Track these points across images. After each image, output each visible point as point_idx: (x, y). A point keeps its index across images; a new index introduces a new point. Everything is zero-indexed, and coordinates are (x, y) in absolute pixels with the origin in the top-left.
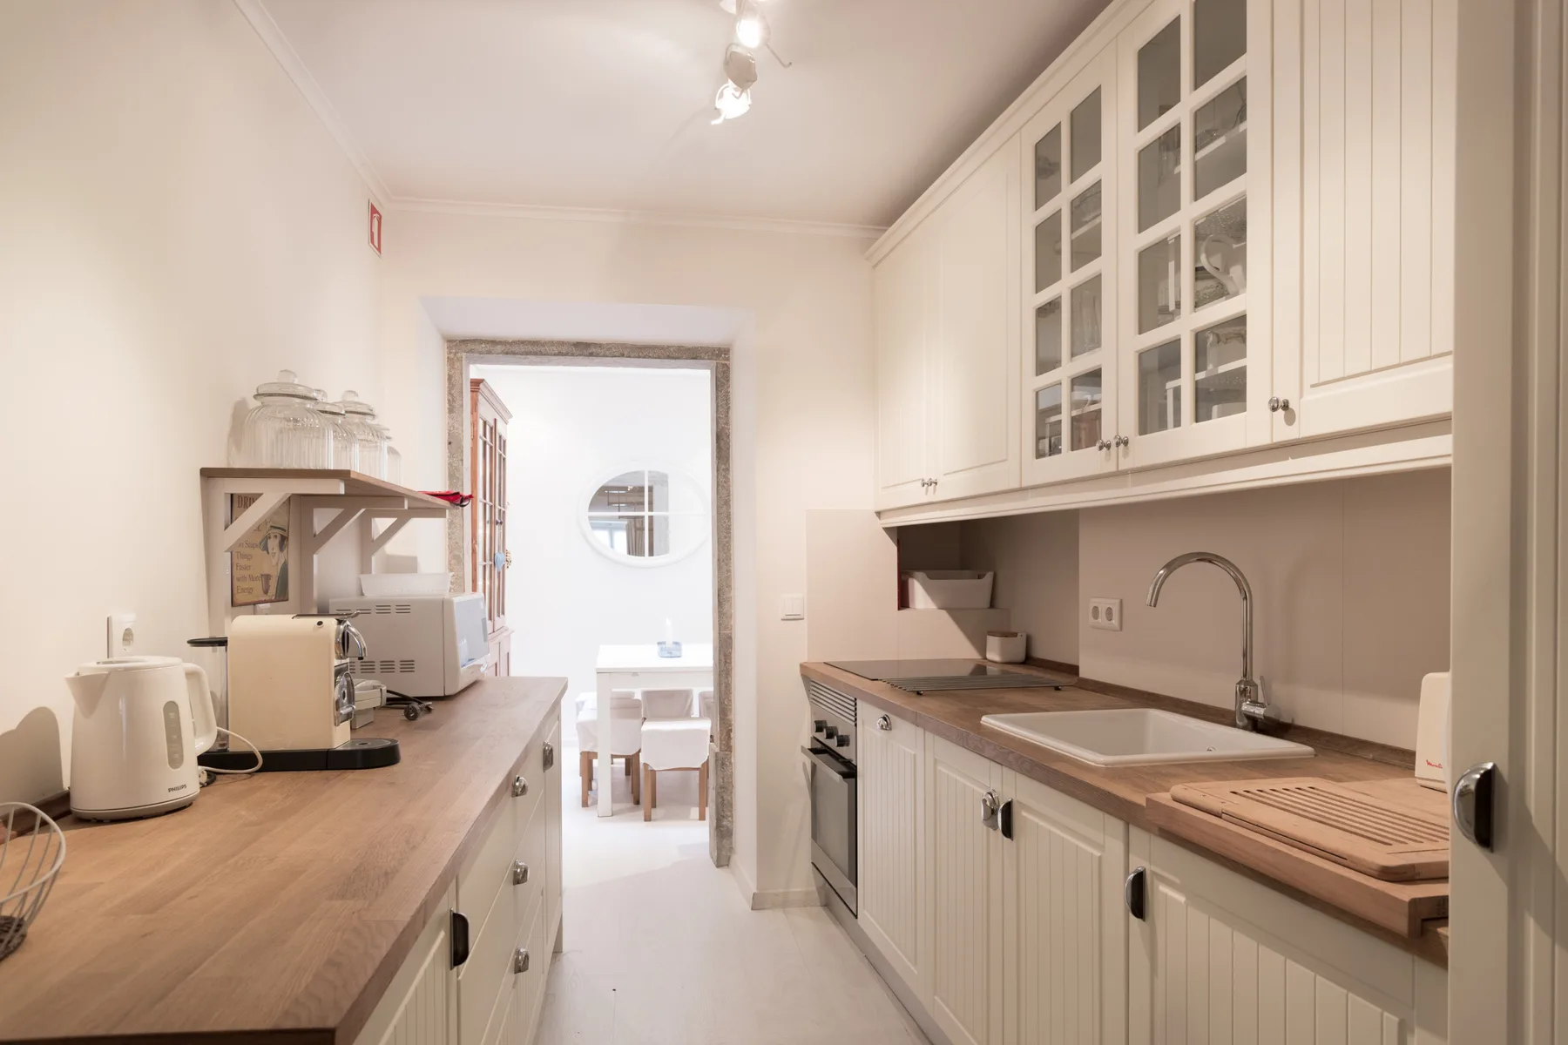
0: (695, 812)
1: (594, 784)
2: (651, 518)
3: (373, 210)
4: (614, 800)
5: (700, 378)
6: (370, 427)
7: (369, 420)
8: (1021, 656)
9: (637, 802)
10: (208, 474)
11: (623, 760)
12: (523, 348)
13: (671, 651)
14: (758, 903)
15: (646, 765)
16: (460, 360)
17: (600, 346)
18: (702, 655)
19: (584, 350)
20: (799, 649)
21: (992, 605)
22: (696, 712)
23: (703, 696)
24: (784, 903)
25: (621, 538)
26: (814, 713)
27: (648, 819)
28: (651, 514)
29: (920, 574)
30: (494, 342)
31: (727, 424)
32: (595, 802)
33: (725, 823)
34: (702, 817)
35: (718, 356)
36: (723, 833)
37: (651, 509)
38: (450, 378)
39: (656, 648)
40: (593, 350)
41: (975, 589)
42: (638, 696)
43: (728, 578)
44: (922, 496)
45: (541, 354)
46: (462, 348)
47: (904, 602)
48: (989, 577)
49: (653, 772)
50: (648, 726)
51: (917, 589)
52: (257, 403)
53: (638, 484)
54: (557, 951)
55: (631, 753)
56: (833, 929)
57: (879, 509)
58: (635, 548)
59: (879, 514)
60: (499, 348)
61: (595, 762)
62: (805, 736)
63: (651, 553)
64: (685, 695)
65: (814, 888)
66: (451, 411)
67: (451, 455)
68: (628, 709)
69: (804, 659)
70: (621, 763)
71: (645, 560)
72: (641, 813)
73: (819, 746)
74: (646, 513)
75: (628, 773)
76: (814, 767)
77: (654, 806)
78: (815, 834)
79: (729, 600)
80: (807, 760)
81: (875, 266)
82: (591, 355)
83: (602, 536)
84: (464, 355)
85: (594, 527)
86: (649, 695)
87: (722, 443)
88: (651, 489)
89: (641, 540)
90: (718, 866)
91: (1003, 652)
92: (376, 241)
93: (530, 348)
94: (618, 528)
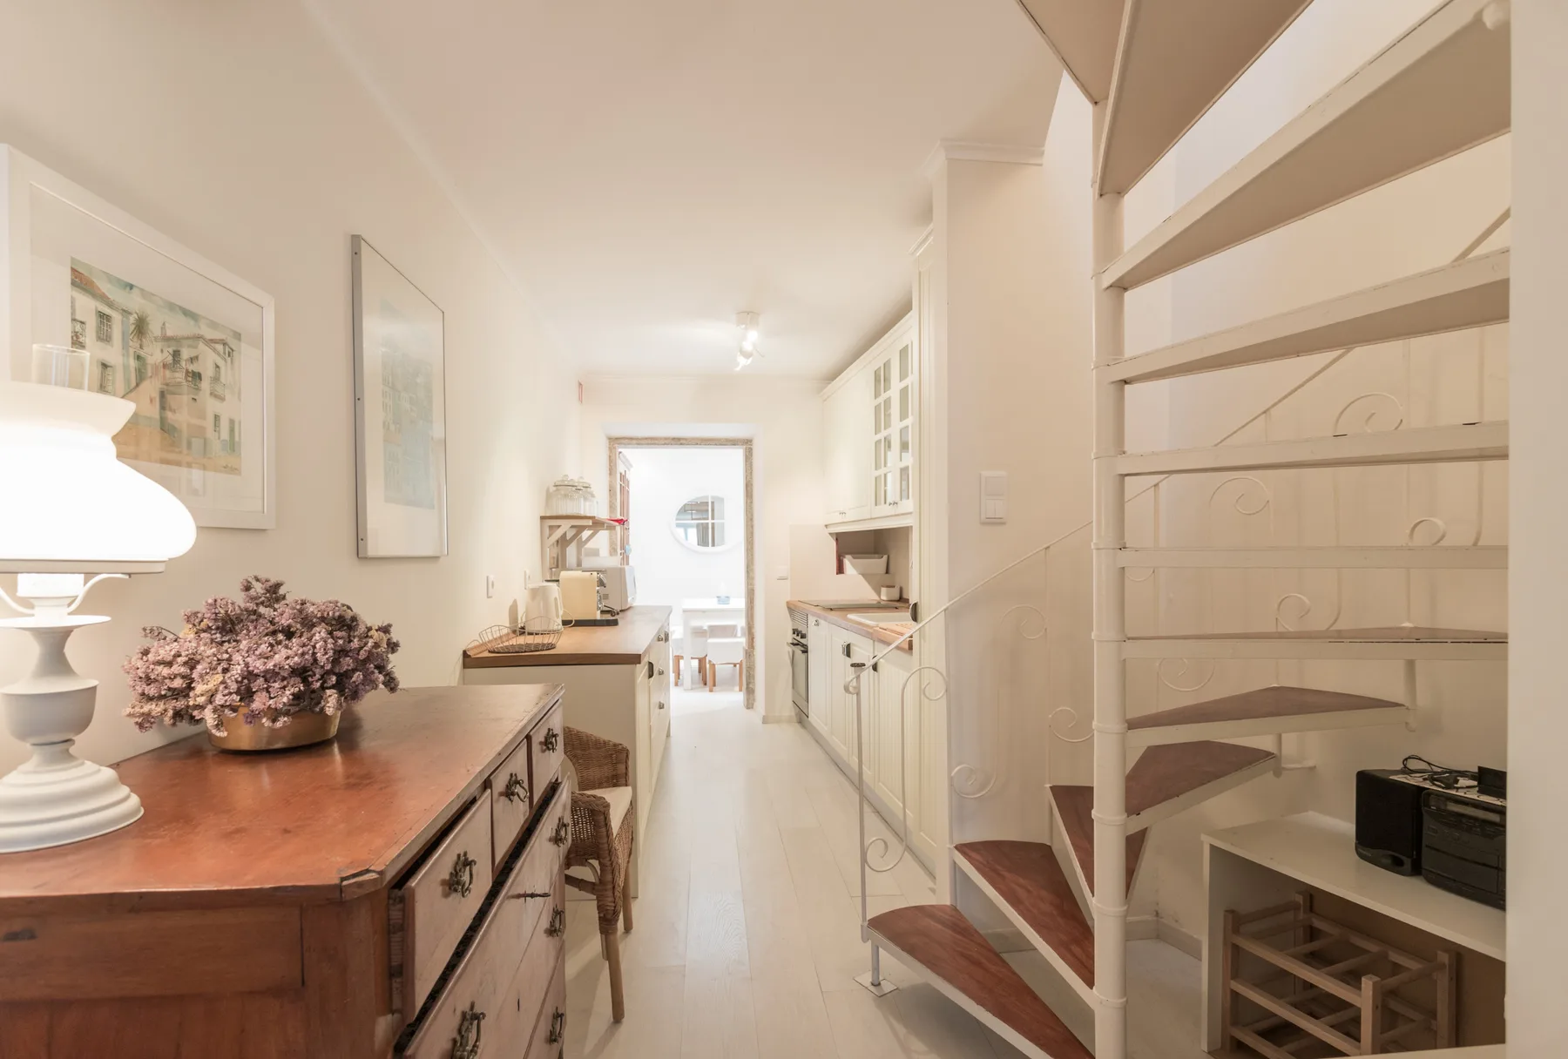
0: (737, 688)
1: (681, 677)
2: (713, 524)
3: (580, 384)
4: (693, 683)
5: (738, 454)
6: (589, 493)
7: (589, 489)
8: (897, 596)
9: (705, 684)
10: (543, 518)
11: (697, 661)
12: (646, 441)
13: (723, 600)
14: (765, 720)
15: (710, 661)
16: (615, 448)
17: (686, 439)
18: (740, 603)
19: (678, 441)
20: (786, 594)
21: (887, 572)
22: (739, 634)
23: (742, 628)
24: (778, 721)
25: (693, 533)
26: (793, 625)
27: (711, 691)
28: (713, 521)
29: (847, 556)
30: (631, 439)
31: (751, 478)
32: (682, 685)
33: (751, 686)
34: (741, 690)
35: (747, 443)
36: (750, 692)
37: (713, 518)
38: (610, 457)
39: (716, 599)
40: (682, 442)
41: (878, 564)
42: (705, 628)
43: (752, 559)
44: (839, 519)
45: (655, 444)
46: (615, 442)
47: (840, 570)
48: (885, 557)
49: (714, 665)
50: (711, 641)
51: (847, 562)
52: (555, 488)
53: (706, 501)
54: (668, 735)
55: (702, 656)
56: (802, 730)
57: (827, 523)
58: (703, 541)
59: (826, 526)
60: (634, 442)
61: (682, 662)
62: (790, 637)
63: (713, 545)
64: (734, 628)
65: (793, 714)
66: (610, 474)
67: (611, 496)
68: (699, 633)
69: (789, 599)
70: (695, 663)
71: (710, 549)
72: (708, 689)
73: (795, 642)
74: (710, 521)
75: (700, 672)
76: (793, 652)
77: (714, 685)
78: (793, 688)
79: (752, 570)
80: (790, 649)
81: (825, 400)
82: (681, 444)
83: (681, 531)
84: (616, 445)
85: (678, 526)
86: (710, 627)
87: (749, 489)
88: (713, 503)
89: (706, 537)
90: (748, 708)
91: (887, 595)
92: (580, 399)
93: (650, 442)
94: (691, 526)
